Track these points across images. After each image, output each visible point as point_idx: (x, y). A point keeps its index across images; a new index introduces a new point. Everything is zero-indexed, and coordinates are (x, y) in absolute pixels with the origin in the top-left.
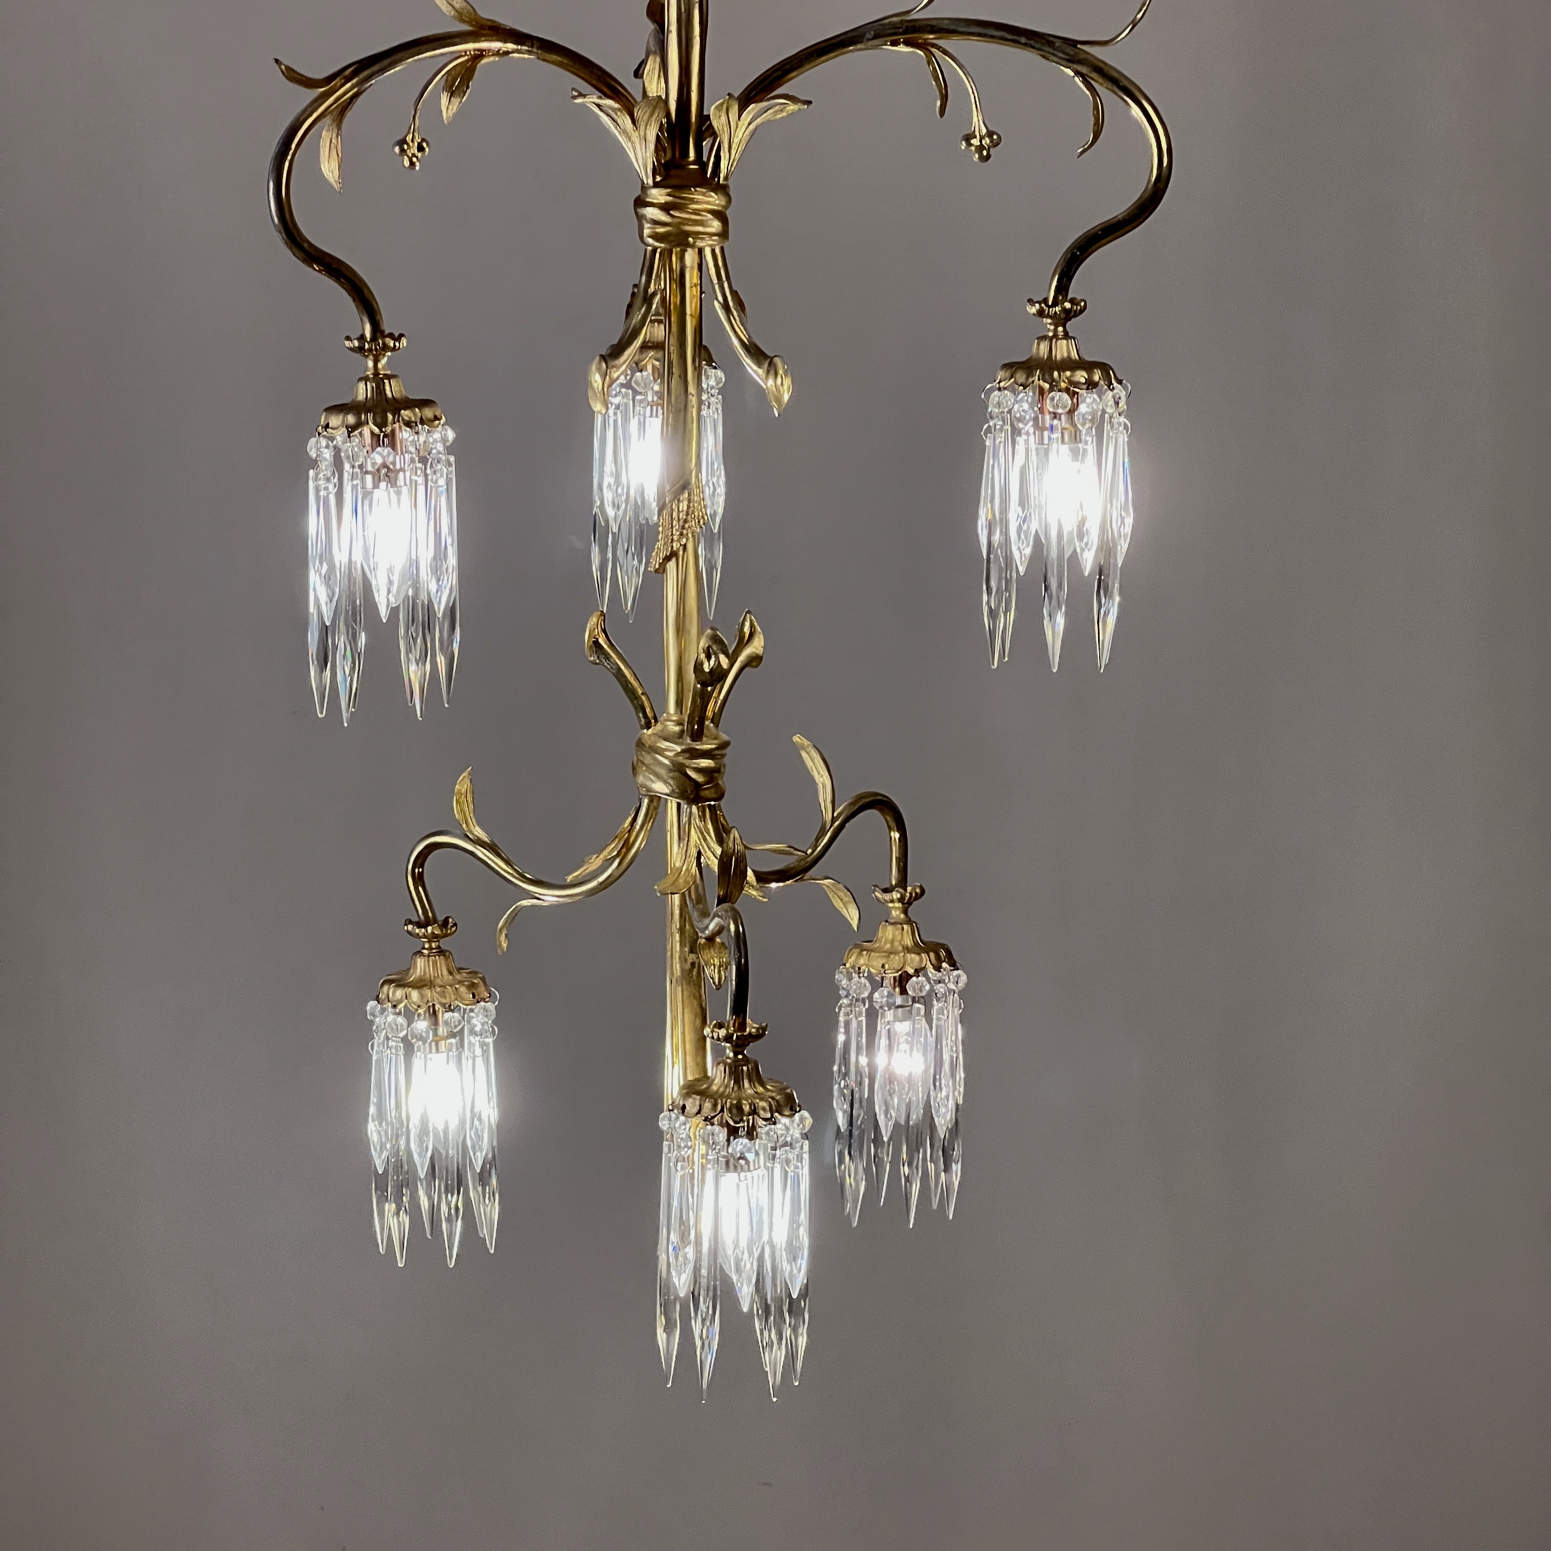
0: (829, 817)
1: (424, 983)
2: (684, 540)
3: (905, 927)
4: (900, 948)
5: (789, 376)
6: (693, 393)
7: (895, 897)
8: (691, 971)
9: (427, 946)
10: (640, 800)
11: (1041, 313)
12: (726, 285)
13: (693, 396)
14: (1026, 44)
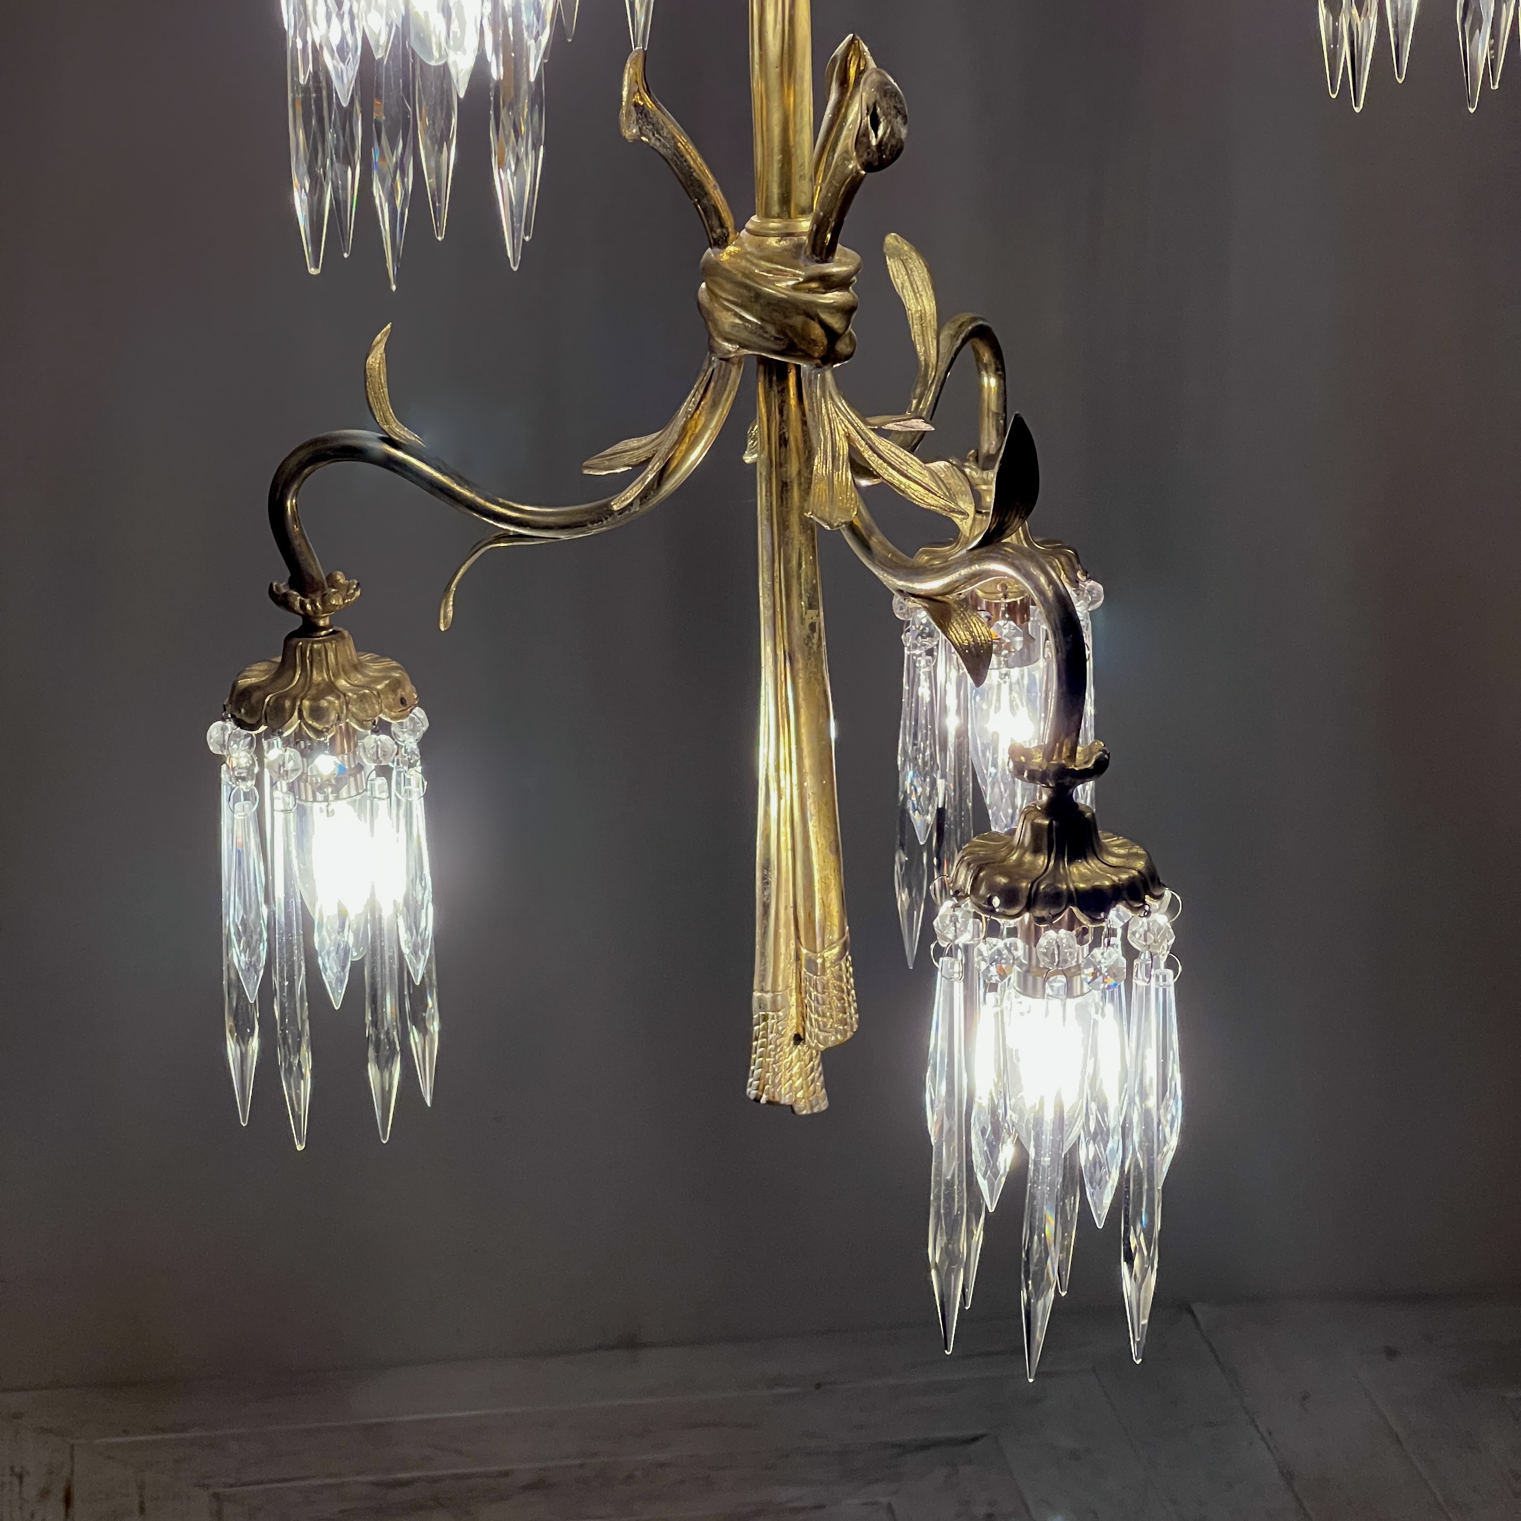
8: (810, 638)
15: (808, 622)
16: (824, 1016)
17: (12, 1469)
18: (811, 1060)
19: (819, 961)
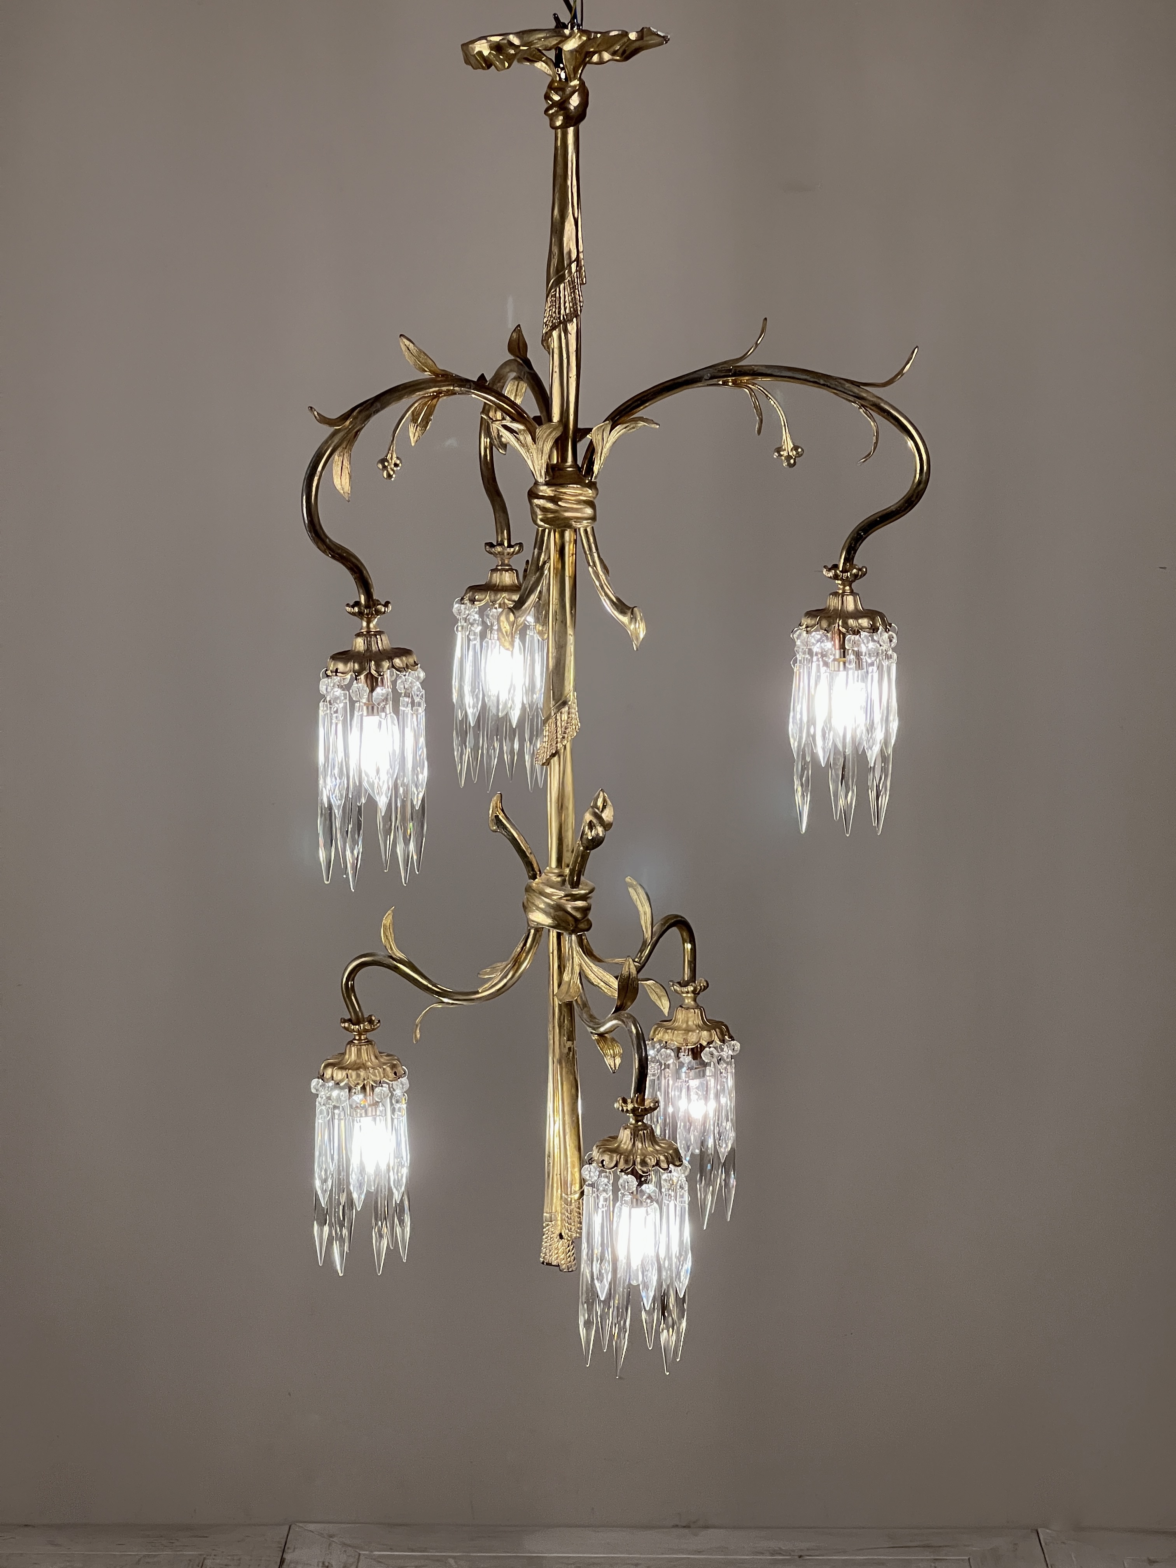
0: (648, 935)
1: (359, 1066)
2: (566, 742)
3: (696, 1010)
4: (694, 1027)
5: (643, 621)
6: (572, 634)
7: (689, 990)
8: (568, 1054)
9: (357, 1038)
10: (530, 930)
11: (836, 577)
12: (596, 555)
13: (570, 635)
14: (824, 385)
15: (567, 1047)
16: (571, 1224)
17: (323, 1563)
18: (569, 1246)
19: (569, 1199)
